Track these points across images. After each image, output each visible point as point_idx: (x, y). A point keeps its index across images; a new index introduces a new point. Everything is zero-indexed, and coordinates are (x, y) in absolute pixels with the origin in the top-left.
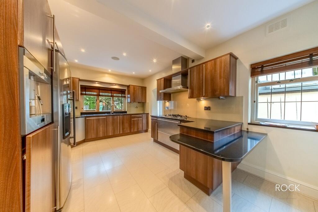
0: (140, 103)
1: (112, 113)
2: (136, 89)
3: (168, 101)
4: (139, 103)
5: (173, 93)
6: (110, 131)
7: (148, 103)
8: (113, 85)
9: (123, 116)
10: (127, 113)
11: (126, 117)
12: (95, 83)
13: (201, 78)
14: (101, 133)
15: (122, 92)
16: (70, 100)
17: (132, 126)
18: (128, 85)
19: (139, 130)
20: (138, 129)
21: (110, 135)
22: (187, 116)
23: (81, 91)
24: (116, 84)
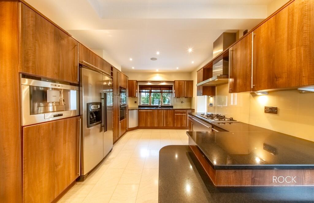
0: (187, 98)
1: (160, 107)
2: (181, 84)
3: (212, 96)
4: (185, 98)
5: (217, 85)
6: (156, 123)
7: (194, 98)
8: (161, 83)
9: (166, 110)
10: (174, 107)
11: (170, 112)
12: (148, 83)
13: (248, 57)
14: (149, 123)
15: (169, 88)
16: (103, 99)
17: (175, 121)
18: (174, 81)
19: (183, 126)
20: (181, 124)
21: (156, 126)
22: (233, 119)
23: (140, 89)
24: (163, 81)
